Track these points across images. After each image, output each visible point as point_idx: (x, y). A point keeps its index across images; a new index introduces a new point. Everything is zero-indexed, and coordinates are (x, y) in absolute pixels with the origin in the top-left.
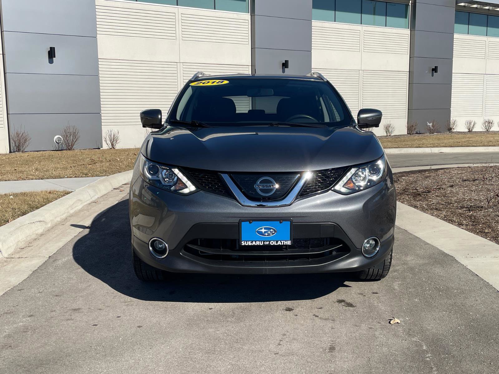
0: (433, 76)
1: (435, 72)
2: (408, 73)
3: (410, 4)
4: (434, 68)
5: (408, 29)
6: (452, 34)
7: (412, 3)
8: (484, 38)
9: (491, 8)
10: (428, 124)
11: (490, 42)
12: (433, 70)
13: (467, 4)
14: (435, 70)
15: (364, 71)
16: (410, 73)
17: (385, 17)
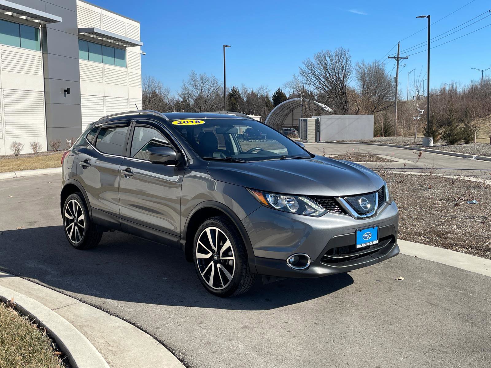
0: (65, 96)
1: (67, 93)
2: (44, 93)
3: (40, 28)
4: (66, 89)
5: (40, 52)
6: (78, 59)
7: (41, 27)
8: (101, 65)
9: (112, 41)
10: (68, 141)
11: (105, 69)
12: (65, 91)
13: (86, 34)
14: (67, 91)
15: (4, 90)
16: (46, 93)
17: (19, 38)
